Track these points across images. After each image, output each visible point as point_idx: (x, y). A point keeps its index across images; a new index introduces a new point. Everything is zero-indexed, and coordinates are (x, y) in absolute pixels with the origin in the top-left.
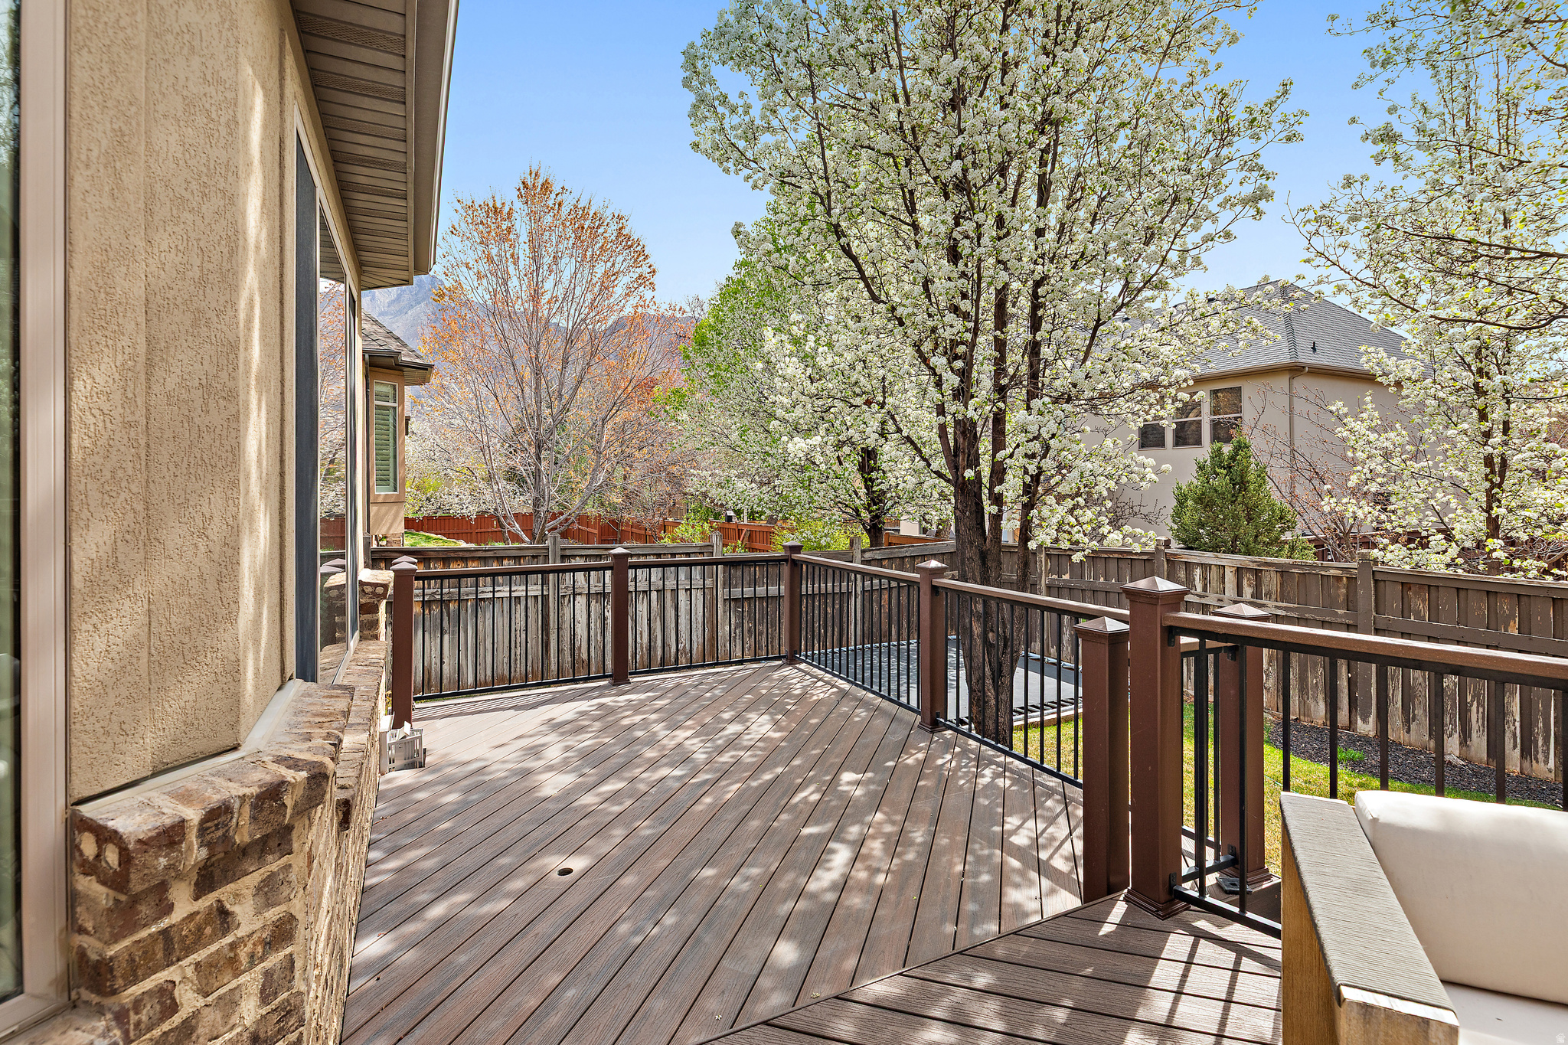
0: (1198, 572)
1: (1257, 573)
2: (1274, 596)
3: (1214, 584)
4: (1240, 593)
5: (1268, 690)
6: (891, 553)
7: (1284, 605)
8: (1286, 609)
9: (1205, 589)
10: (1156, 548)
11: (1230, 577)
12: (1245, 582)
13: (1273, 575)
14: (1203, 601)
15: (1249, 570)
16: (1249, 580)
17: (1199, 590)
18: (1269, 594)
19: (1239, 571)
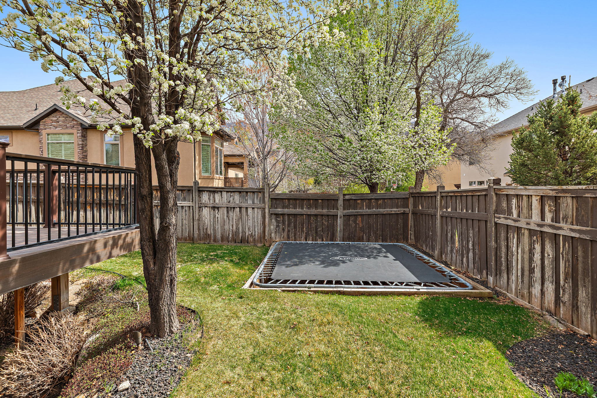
0: (514, 201)
1: (556, 199)
2: (569, 220)
3: (525, 211)
4: (543, 218)
5: (564, 303)
6: (362, 196)
7: (578, 227)
8: (579, 231)
9: (519, 216)
10: (489, 186)
11: (535, 203)
12: (547, 208)
13: (569, 200)
14: (517, 224)
15: (549, 197)
16: (550, 206)
17: (515, 215)
18: (565, 218)
19: (542, 199)
